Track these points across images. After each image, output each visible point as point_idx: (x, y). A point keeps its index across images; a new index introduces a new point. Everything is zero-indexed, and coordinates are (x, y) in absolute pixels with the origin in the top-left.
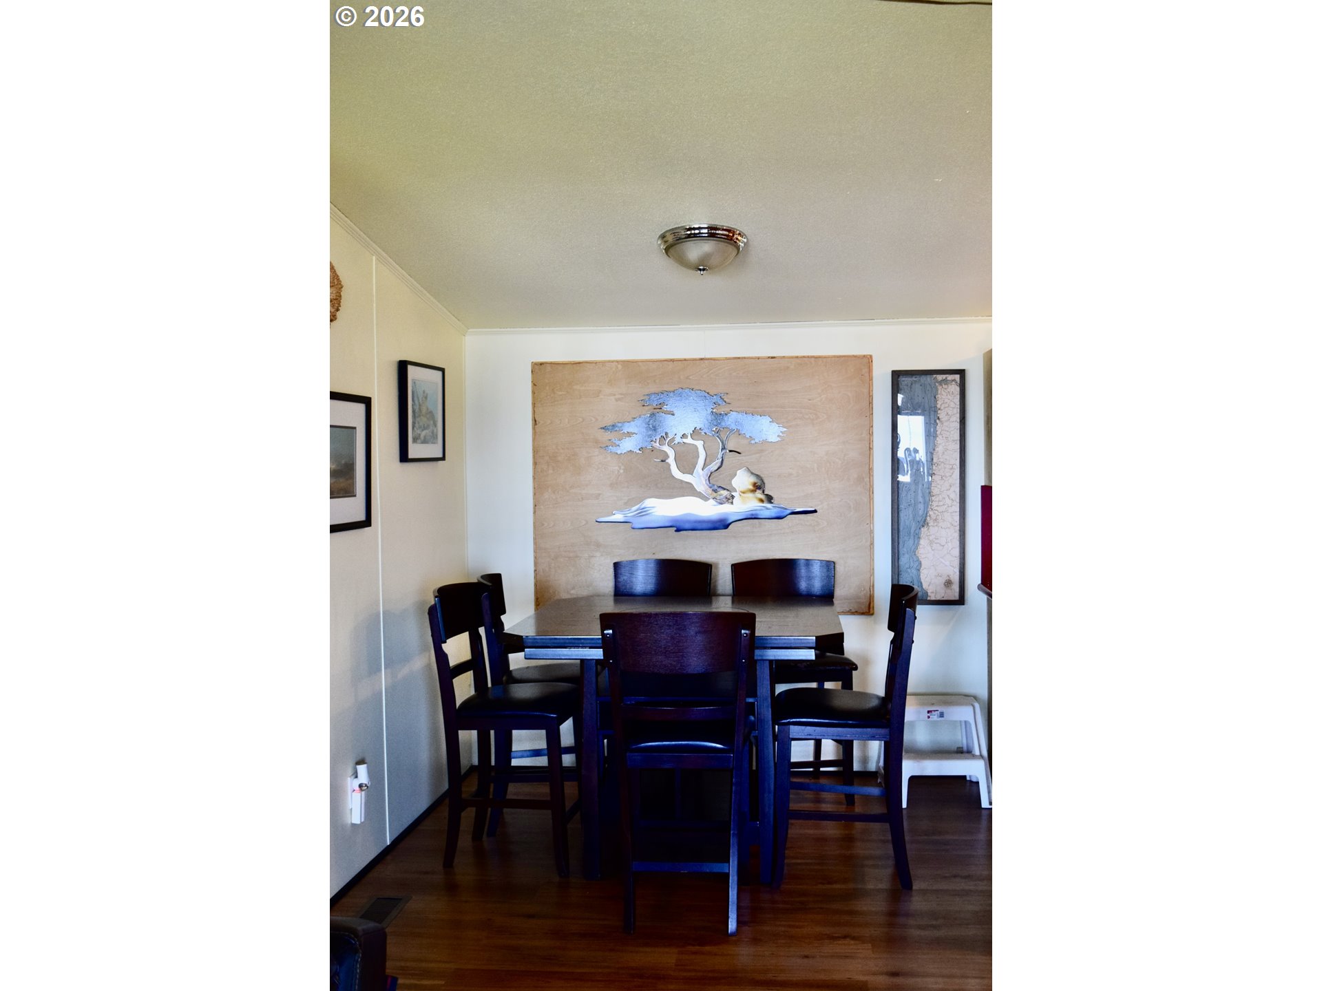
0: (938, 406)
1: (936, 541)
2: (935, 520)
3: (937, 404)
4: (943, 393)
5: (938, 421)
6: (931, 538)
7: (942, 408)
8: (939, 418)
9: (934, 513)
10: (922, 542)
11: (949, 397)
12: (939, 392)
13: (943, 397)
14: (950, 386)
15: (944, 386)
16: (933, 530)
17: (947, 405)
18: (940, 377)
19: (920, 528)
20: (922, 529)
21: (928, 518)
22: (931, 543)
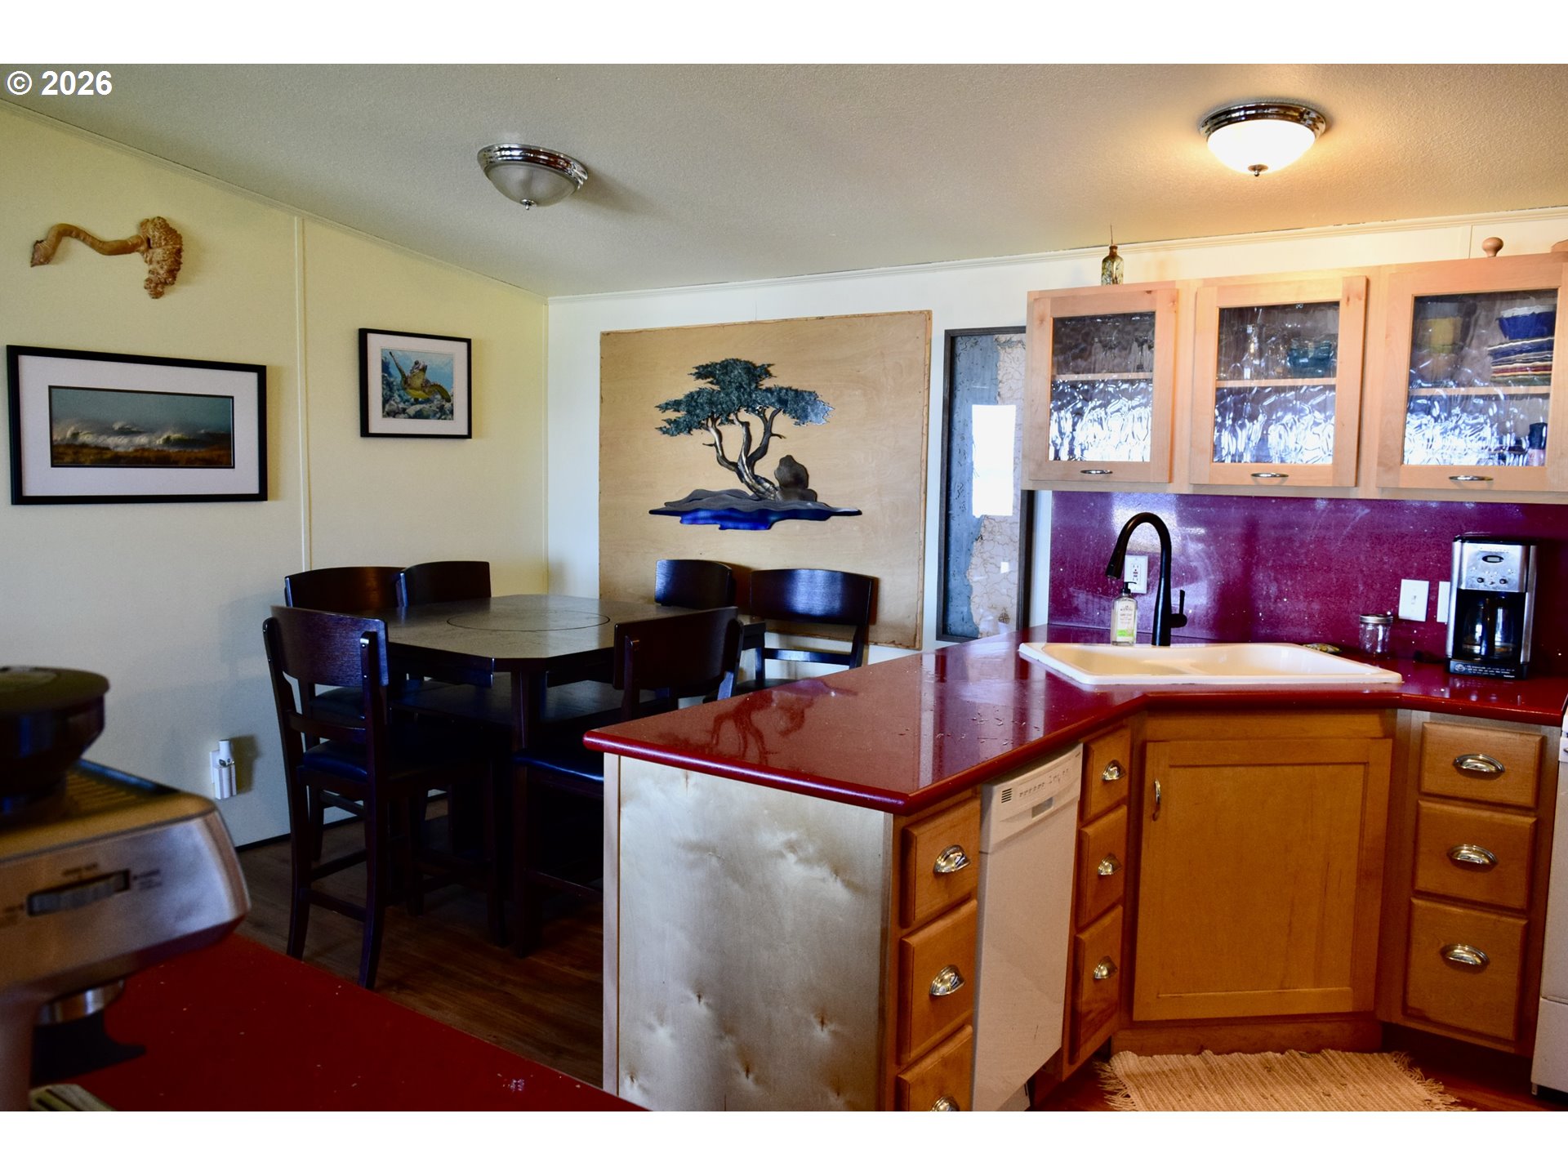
0: (1000, 378)
1: (992, 561)
2: (991, 532)
3: (997, 374)
4: (1006, 359)
5: (998, 398)
6: (985, 556)
7: (1004, 380)
8: (999, 395)
9: (991, 523)
10: (974, 560)
11: (1013, 365)
12: (1001, 358)
13: (1007, 365)
14: (1015, 350)
15: (1008, 350)
16: (988, 546)
17: (1010, 376)
18: (1003, 338)
19: (973, 542)
20: (975, 543)
21: (982, 529)
22: (985, 562)
